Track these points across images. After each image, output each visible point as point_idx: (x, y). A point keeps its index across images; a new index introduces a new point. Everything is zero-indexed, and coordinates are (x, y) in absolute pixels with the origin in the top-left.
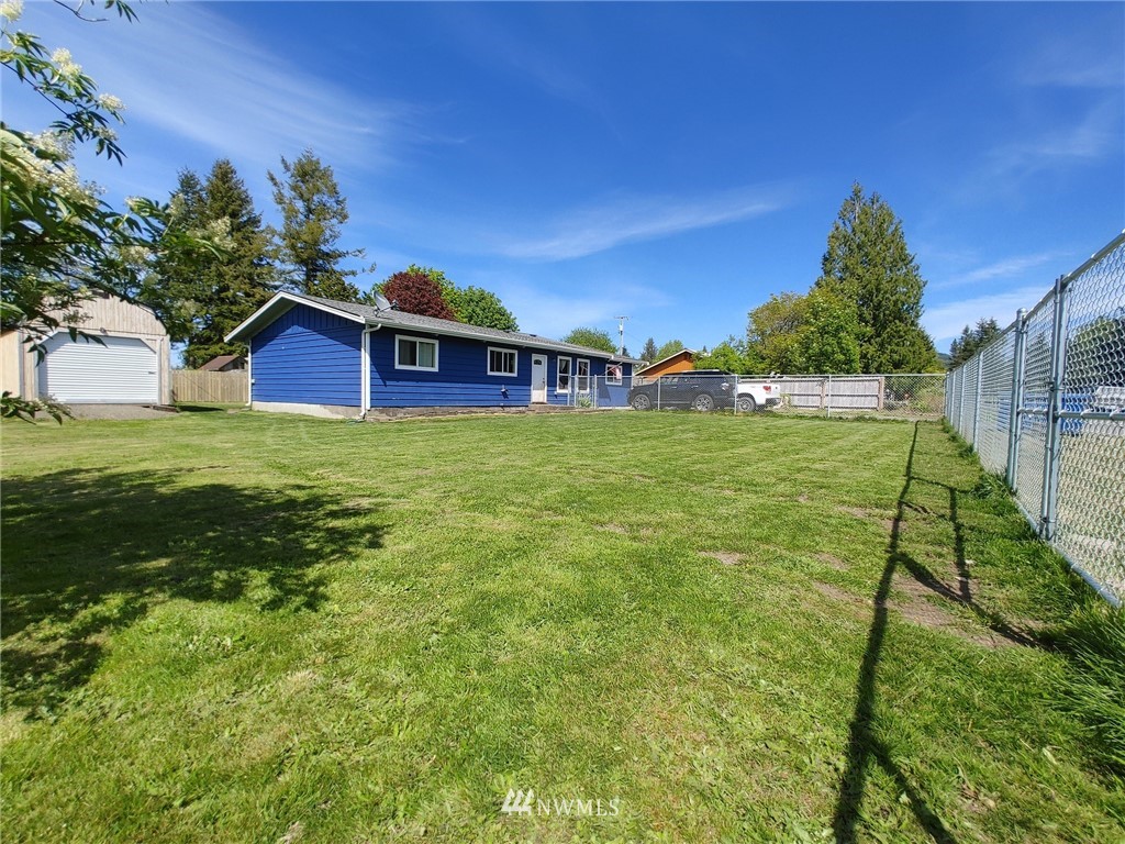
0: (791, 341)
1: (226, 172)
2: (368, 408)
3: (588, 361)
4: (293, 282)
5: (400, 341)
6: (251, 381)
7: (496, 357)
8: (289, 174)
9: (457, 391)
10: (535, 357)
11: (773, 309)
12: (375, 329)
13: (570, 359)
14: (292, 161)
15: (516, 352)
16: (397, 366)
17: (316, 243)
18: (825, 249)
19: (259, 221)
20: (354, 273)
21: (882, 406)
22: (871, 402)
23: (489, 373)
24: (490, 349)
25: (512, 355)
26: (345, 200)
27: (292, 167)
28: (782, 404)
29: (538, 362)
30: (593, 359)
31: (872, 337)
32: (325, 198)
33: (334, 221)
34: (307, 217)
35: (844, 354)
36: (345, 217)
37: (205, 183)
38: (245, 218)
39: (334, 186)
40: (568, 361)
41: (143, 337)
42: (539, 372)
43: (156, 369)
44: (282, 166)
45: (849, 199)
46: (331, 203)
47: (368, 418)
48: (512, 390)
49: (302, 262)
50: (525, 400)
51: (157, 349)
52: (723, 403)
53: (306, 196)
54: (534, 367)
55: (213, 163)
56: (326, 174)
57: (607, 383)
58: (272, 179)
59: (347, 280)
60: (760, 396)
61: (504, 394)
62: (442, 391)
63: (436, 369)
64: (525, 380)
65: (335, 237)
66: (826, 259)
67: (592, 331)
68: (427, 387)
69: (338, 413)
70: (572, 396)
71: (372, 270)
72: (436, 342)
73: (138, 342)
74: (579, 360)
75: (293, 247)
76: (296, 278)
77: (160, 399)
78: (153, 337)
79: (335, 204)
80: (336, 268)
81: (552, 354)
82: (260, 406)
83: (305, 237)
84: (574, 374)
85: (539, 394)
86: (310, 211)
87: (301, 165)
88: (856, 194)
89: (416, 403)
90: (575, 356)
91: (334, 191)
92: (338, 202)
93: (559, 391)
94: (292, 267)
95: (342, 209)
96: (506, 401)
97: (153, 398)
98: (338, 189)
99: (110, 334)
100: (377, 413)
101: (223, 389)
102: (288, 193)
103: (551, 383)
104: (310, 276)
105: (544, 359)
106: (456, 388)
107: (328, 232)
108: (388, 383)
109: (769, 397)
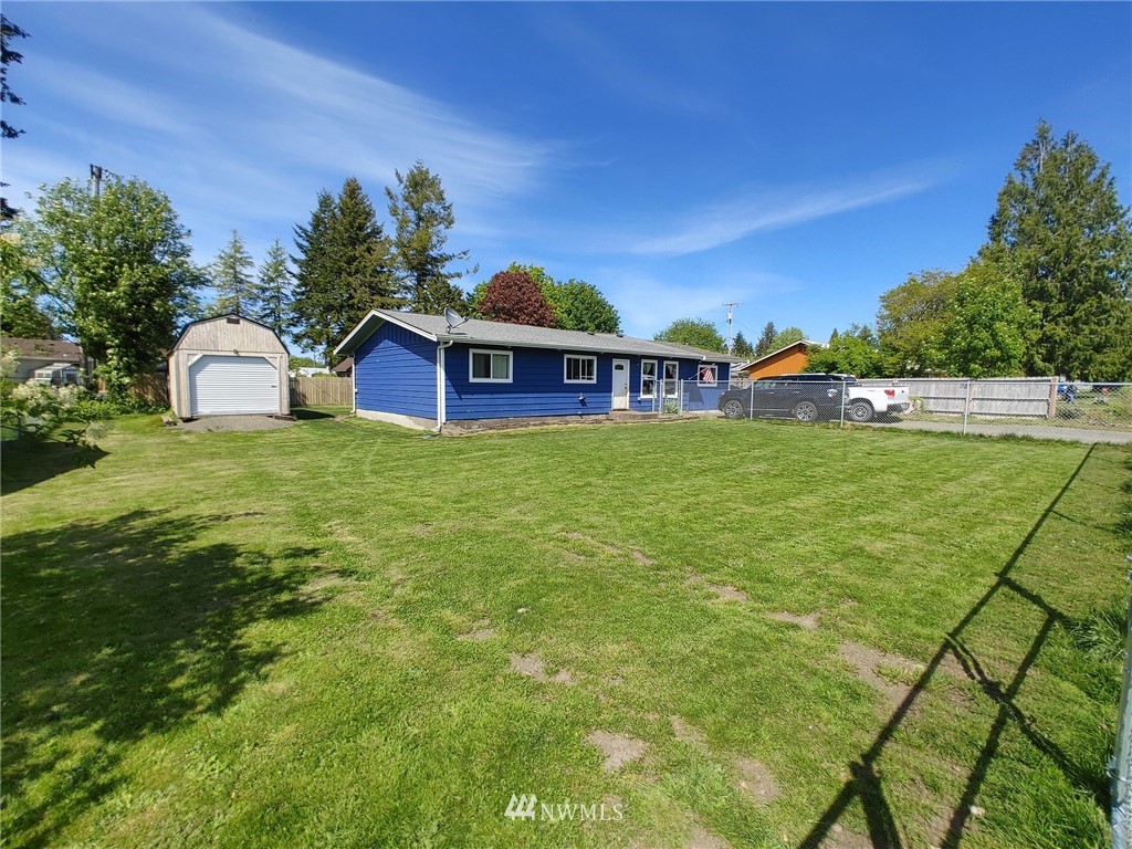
0: (931, 330)
1: (354, 190)
2: (444, 421)
3: (677, 363)
4: (406, 288)
5: (474, 354)
6: (355, 390)
7: (574, 365)
8: (402, 186)
9: (533, 401)
10: (616, 362)
11: (911, 290)
12: (447, 346)
13: (656, 362)
14: (405, 174)
15: (595, 358)
16: (472, 380)
17: (425, 249)
18: (993, 209)
19: (381, 232)
20: (459, 275)
21: (1053, 412)
22: (1036, 408)
23: (566, 381)
24: (566, 356)
25: (590, 362)
26: (451, 205)
27: (405, 179)
28: (911, 408)
29: (620, 367)
30: (683, 361)
31: (1059, 315)
32: (433, 205)
33: (442, 227)
34: (417, 225)
35: (1000, 349)
36: (451, 222)
37: (337, 201)
38: (369, 230)
39: (441, 193)
40: (653, 365)
41: (265, 355)
42: (621, 378)
43: (277, 384)
44: (396, 179)
45: (1031, 143)
46: (438, 209)
47: (443, 431)
48: (590, 398)
49: (413, 268)
50: (605, 407)
51: (277, 365)
52: (828, 413)
53: (417, 206)
54: (615, 373)
55: (344, 182)
56: (434, 183)
57: (699, 385)
58: (389, 193)
59: (452, 282)
60: (881, 402)
61: (582, 402)
62: (517, 401)
63: (510, 380)
64: (605, 386)
65: (443, 242)
66: (994, 221)
67: (696, 322)
68: (500, 399)
69: (420, 424)
70: (657, 401)
71: (476, 271)
72: (511, 354)
73: (263, 360)
74: (665, 362)
75: (405, 255)
76: (409, 283)
77: (281, 410)
78: (275, 355)
79: (442, 211)
80: (442, 271)
81: (635, 359)
82: (362, 413)
83: (415, 245)
84: (660, 377)
85: (620, 401)
86: (420, 219)
87: (412, 177)
88: (1043, 136)
89: (491, 414)
90: (661, 359)
91: (440, 197)
92: (445, 208)
93: (643, 396)
94: (405, 274)
95: (449, 214)
96: (584, 409)
97: (275, 408)
98: (445, 195)
99: (241, 354)
100: (452, 426)
101: (341, 393)
102: (401, 204)
103: (634, 388)
104: (420, 281)
105: (626, 364)
106: (531, 399)
107: (435, 239)
108: (463, 397)
109: (892, 402)
